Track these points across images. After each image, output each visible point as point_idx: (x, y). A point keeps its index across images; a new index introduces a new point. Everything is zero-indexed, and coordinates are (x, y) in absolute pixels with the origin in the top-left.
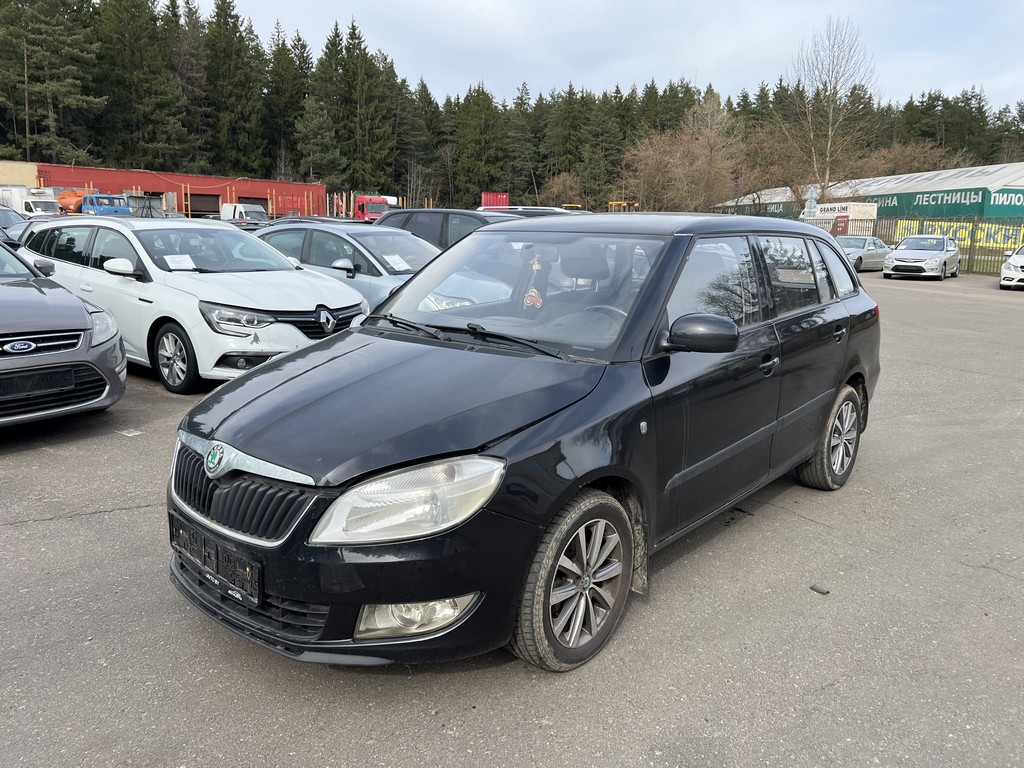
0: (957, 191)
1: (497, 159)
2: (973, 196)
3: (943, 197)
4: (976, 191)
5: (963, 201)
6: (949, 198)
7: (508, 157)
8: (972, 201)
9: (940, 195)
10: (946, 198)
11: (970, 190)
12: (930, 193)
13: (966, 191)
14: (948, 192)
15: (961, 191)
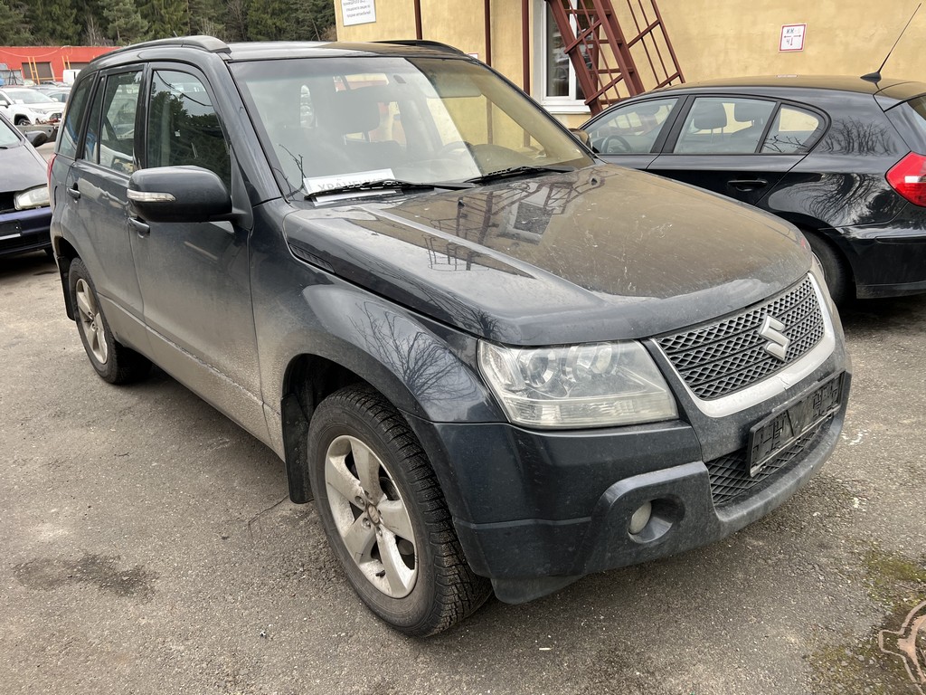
1: (282, 11)
7: (291, 9)
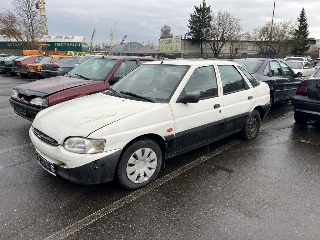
0: (71, 43)
2: (77, 45)
3: (66, 44)
4: (78, 43)
5: (74, 46)
6: (69, 45)
8: (77, 46)
9: (65, 44)
10: (67, 45)
11: (76, 43)
12: (61, 43)
13: (74, 43)
14: (68, 43)
15: (73, 43)
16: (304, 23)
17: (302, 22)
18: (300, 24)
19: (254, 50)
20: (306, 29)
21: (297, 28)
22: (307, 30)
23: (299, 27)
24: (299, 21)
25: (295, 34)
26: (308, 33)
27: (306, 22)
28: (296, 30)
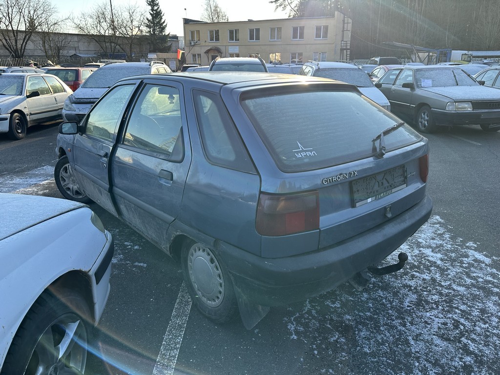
16: (156, 8)
17: (153, 7)
18: (152, 10)
19: (90, 49)
20: (161, 19)
21: (150, 18)
22: (163, 21)
23: (151, 14)
24: (149, 4)
25: (148, 26)
26: (164, 24)
27: (159, 8)
28: (147, 19)
